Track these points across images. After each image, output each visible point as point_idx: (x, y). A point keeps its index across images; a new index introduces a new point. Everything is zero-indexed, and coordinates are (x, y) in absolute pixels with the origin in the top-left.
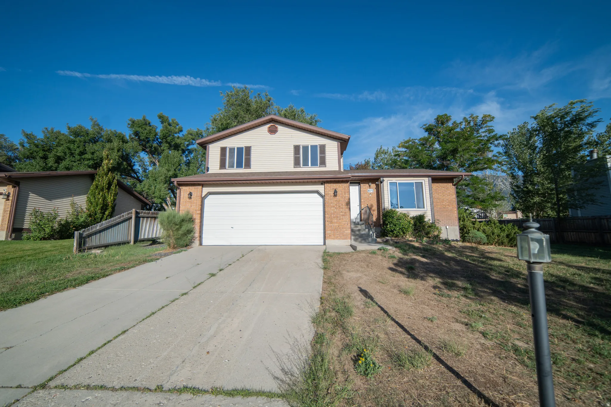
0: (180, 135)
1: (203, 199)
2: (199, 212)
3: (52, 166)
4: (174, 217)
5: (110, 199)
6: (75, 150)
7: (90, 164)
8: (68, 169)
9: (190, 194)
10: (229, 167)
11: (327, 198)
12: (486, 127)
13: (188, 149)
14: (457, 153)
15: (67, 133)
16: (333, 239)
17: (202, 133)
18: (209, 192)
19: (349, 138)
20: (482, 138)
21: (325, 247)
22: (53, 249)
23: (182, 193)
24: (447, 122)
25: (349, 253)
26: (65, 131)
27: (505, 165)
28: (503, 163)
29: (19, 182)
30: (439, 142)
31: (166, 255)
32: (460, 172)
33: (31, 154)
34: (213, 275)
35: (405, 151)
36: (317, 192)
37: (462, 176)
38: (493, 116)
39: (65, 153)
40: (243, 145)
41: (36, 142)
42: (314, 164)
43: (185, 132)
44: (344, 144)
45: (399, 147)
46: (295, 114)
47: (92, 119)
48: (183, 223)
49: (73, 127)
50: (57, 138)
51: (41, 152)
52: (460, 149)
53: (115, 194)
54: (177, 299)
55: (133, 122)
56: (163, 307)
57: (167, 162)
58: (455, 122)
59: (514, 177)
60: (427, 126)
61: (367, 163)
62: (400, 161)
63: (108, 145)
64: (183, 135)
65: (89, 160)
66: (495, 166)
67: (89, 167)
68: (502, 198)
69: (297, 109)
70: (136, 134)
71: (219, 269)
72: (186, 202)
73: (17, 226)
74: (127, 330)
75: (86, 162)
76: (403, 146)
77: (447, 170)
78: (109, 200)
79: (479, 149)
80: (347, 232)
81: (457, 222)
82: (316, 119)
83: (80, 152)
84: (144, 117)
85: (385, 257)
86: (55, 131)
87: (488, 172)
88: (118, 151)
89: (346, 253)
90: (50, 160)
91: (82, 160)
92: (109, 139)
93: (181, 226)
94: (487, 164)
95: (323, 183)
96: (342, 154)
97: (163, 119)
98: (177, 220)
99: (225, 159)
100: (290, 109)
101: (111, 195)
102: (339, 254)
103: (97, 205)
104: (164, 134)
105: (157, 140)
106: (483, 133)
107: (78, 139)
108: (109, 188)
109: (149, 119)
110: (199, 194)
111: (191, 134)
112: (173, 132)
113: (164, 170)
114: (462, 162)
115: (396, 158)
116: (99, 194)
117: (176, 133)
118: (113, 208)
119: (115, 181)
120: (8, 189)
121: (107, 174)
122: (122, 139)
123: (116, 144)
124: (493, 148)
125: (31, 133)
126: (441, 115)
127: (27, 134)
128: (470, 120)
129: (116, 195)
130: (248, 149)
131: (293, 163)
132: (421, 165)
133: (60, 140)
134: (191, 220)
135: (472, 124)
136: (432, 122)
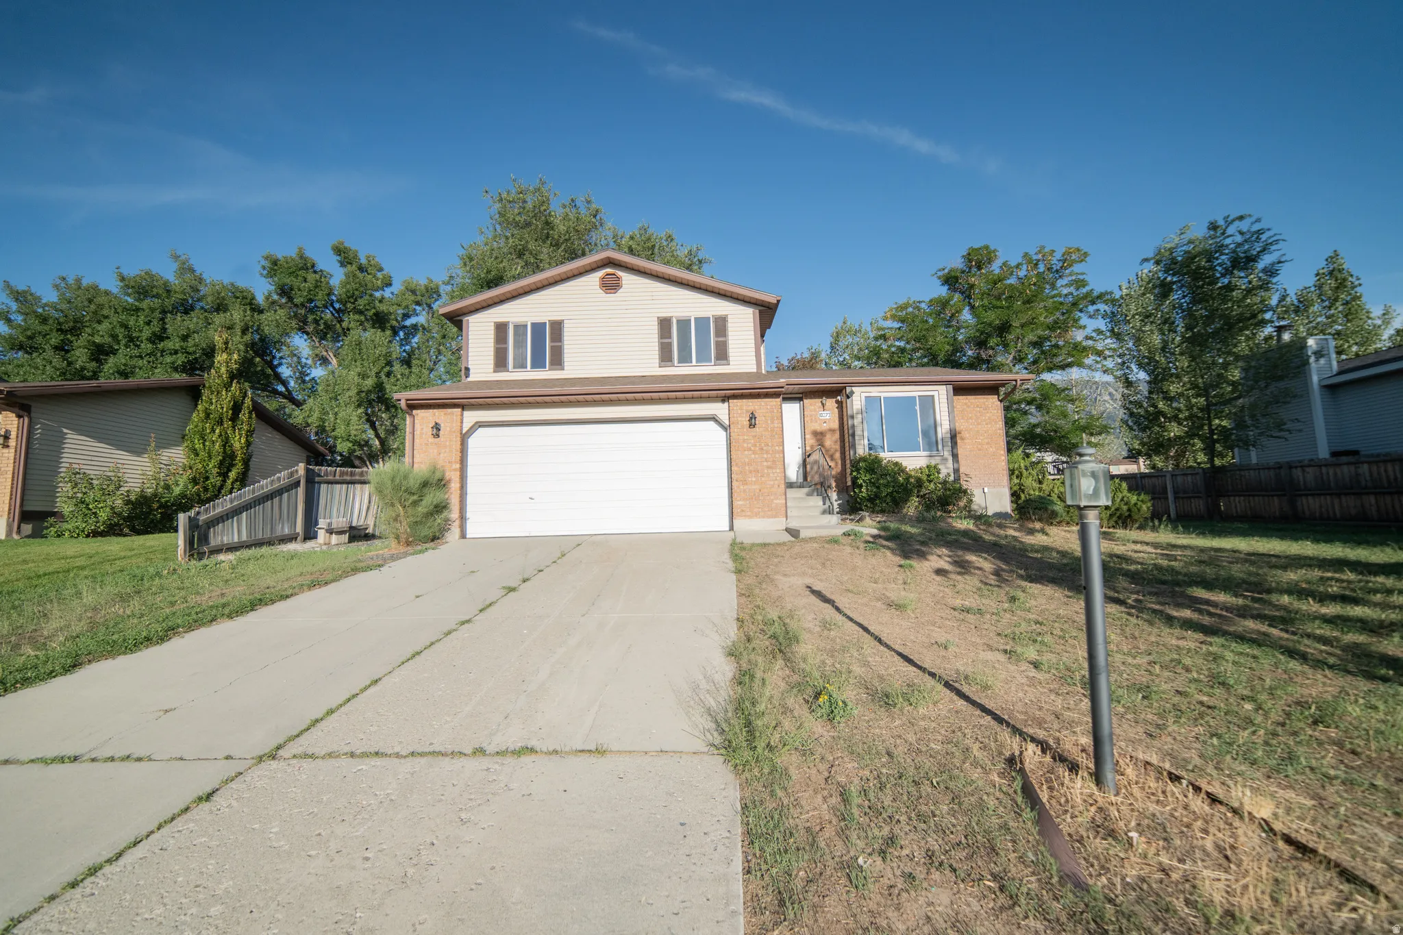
0: (387, 293)
1: (464, 438)
2: (458, 466)
3: (83, 369)
4: (406, 477)
5: (238, 442)
6: (141, 331)
7: (179, 362)
8: (124, 374)
9: (437, 427)
10: (514, 368)
11: (735, 430)
12: (1071, 275)
13: (405, 327)
14: (1008, 332)
15: (115, 290)
16: (750, 517)
17: (438, 287)
18: (477, 423)
19: (778, 301)
20: (1062, 299)
21: (732, 533)
22: (129, 554)
23: (417, 426)
24: (989, 263)
25: (784, 544)
26: (112, 285)
27: (1109, 356)
28: (1107, 353)
29: (30, 407)
30: (972, 307)
31: (394, 558)
32: (1017, 373)
33: (30, 338)
34: (512, 590)
35: (899, 329)
36: (713, 418)
37: (1016, 381)
38: (1085, 250)
39: (114, 337)
40: (545, 317)
41: (40, 310)
42: (703, 358)
43: (397, 287)
44: (766, 313)
45: (885, 319)
46: (653, 246)
47: (176, 257)
48: (426, 490)
49: (132, 275)
50: (90, 301)
51: (54, 334)
52: (1016, 324)
53: (248, 431)
54: (455, 630)
55: (275, 263)
56: (432, 644)
57: (358, 356)
58: (1005, 264)
59: (1128, 384)
60: (946, 271)
61: (815, 356)
62: (887, 351)
63: (219, 319)
64: (392, 293)
65: (176, 352)
66: (1089, 360)
67: (176, 369)
68: (1104, 430)
69: (658, 233)
70: (285, 291)
71: (521, 578)
72: (427, 444)
73: (34, 506)
74: (380, 679)
75: (168, 359)
76: (894, 317)
77: (988, 369)
78: (237, 445)
79: (1056, 322)
80: (778, 501)
81: (1005, 480)
82: (701, 256)
83: (154, 334)
84: (300, 249)
85: (858, 548)
86: (85, 283)
87: (1075, 373)
88: (244, 331)
89: (779, 544)
90: (77, 353)
91: (159, 355)
92: (219, 305)
93: (421, 497)
94: (1073, 356)
95: (725, 399)
96: (762, 336)
97: (344, 255)
98: (413, 483)
99: (505, 350)
100: (641, 235)
101: (241, 435)
102: (765, 545)
103: (210, 457)
104: (348, 291)
105: (332, 305)
106: (1064, 287)
107: (145, 304)
108: (234, 418)
109: (312, 254)
110: (456, 426)
111: (414, 292)
112: (370, 285)
113: (353, 375)
114: (1020, 351)
115: (878, 343)
116: (213, 431)
117: (377, 290)
118: (246, 463)
119: (248, 402)
120: (5, 421)
121: (227, 386)
122: (251, 304)
123: (237, 314)
124: (1084, 320)
125: (26, 289)
126: (976, 246)
127: (17, 292)
128: (1038, 261)
129: (250, 433)
130: (557, 327)
131: (657, 357)
132: (933, 359)
133: (101, 306)
134: (442, 484)
135: (1042, 268)
136: (957, 263)
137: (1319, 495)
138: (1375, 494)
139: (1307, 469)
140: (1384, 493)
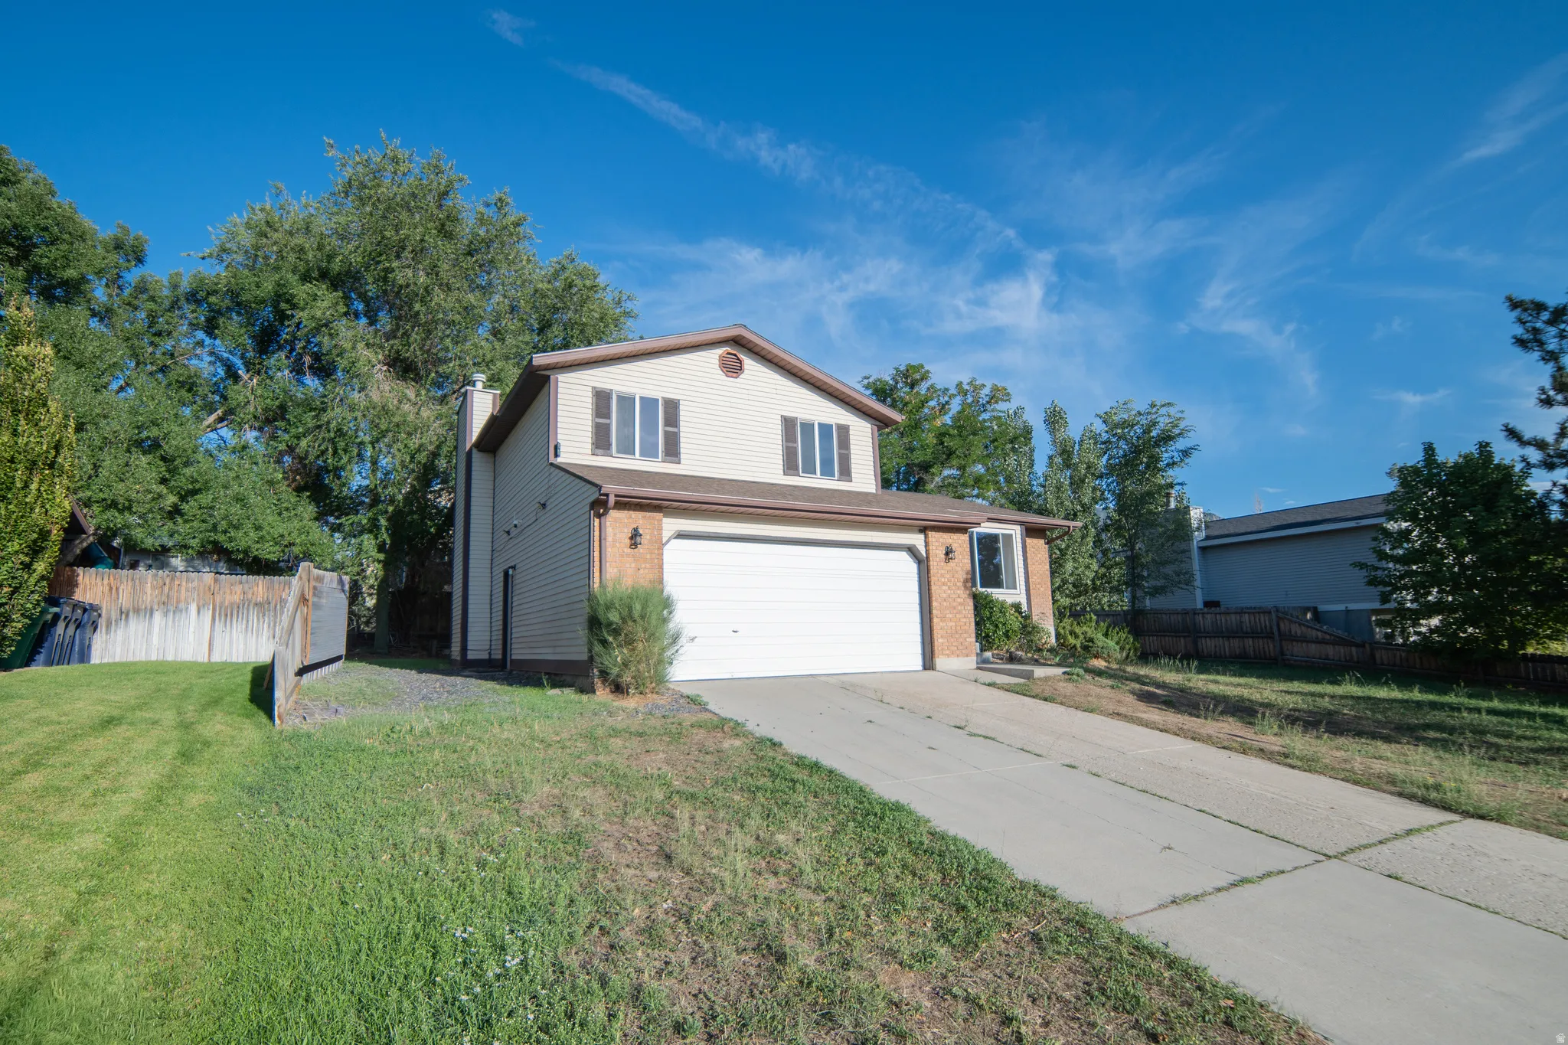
9: (636, 534)
10: (618, 452)
11: (933, 563)
16: (948, 656)
18: (678, 532)
23: (610, 530)
36: (909, 549)
37: (1069, 527)
40: (658, 393)
58: (932, 386)
72: (622, 556)
80: (970, 640)
81: (1051, 618)
95: (922, 529)
99: (607, 428)
110: (658, 534)
130: (672, 408)
131: (782, 462)
136: (885, 374)
137: (1215, 637)
138: (1253, 637)
139: (1206, 616)
140: (1258, 637)
